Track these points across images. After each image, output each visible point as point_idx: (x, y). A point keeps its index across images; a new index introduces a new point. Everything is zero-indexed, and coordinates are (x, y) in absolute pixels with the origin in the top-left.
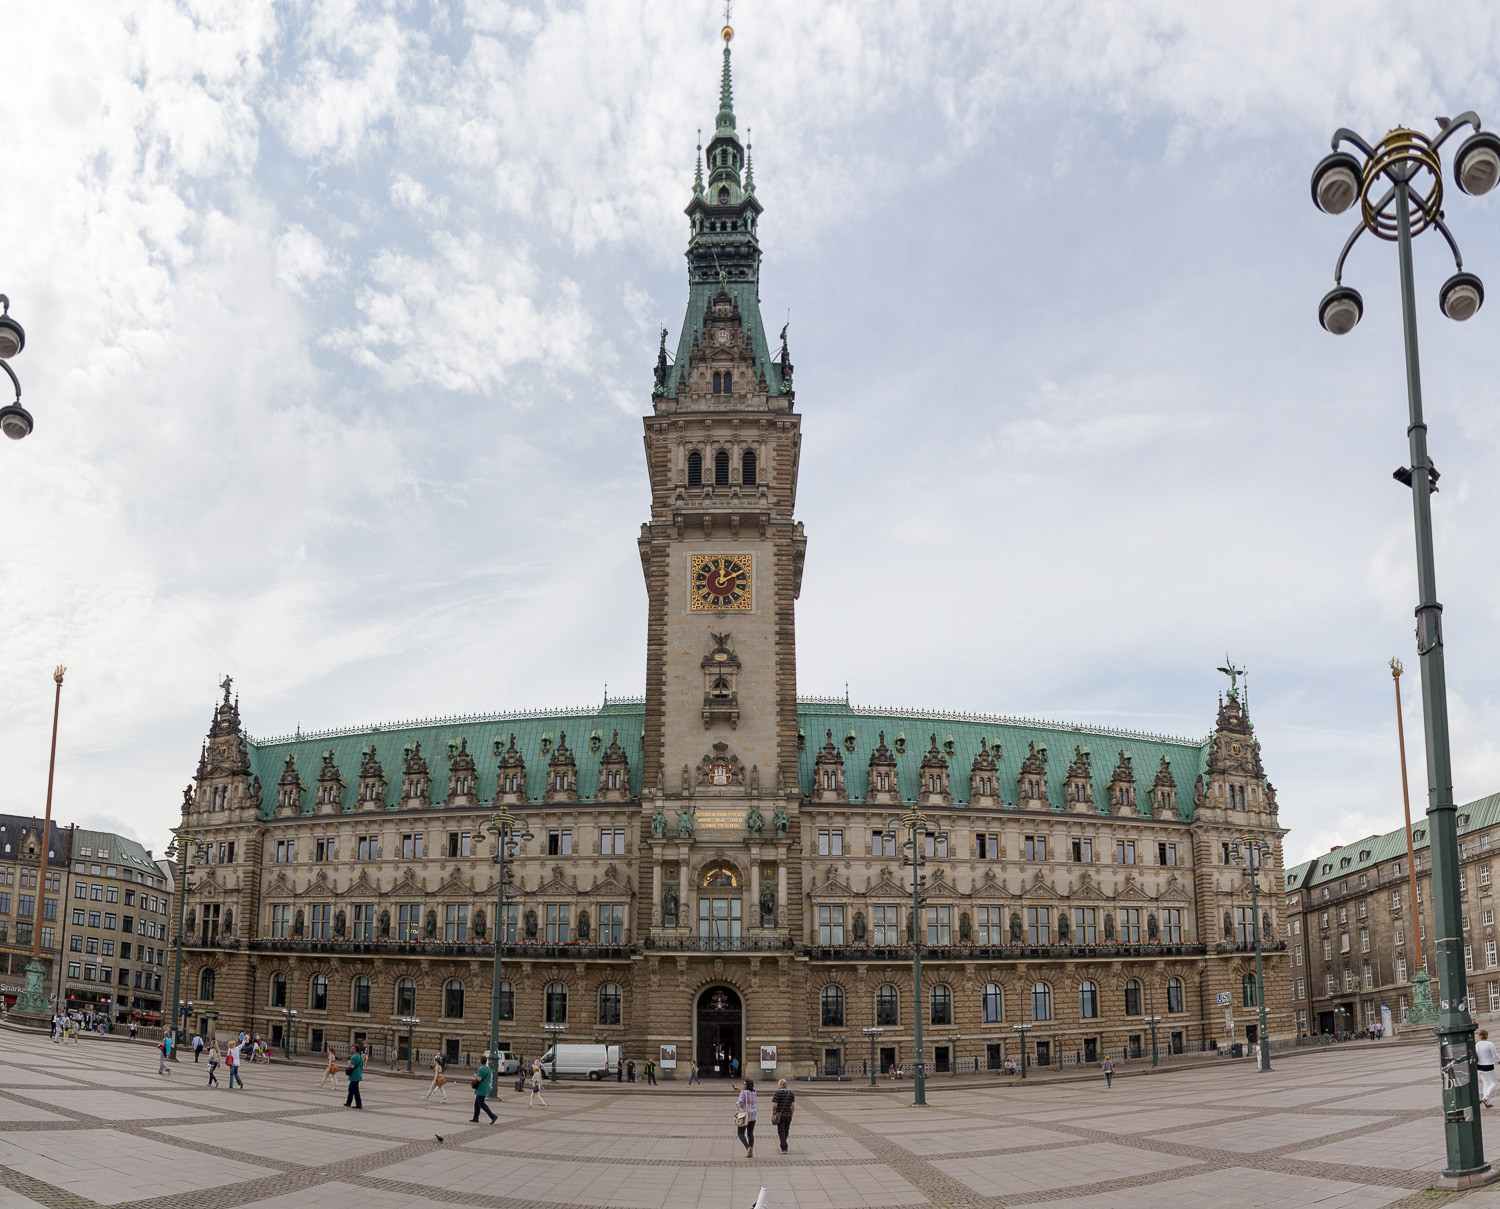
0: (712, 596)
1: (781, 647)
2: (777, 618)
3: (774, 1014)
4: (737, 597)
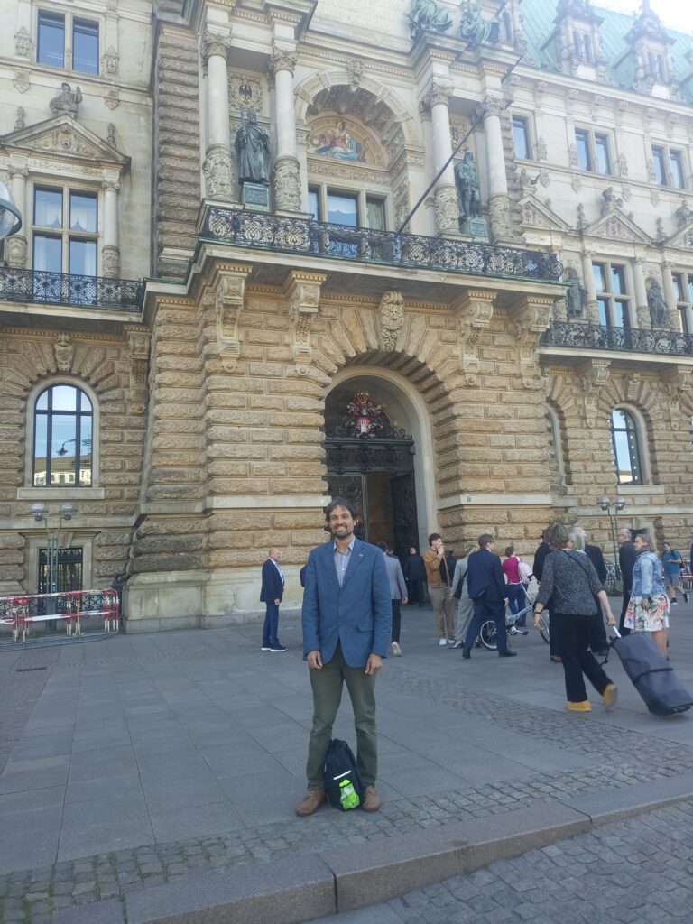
3: (511, 439)
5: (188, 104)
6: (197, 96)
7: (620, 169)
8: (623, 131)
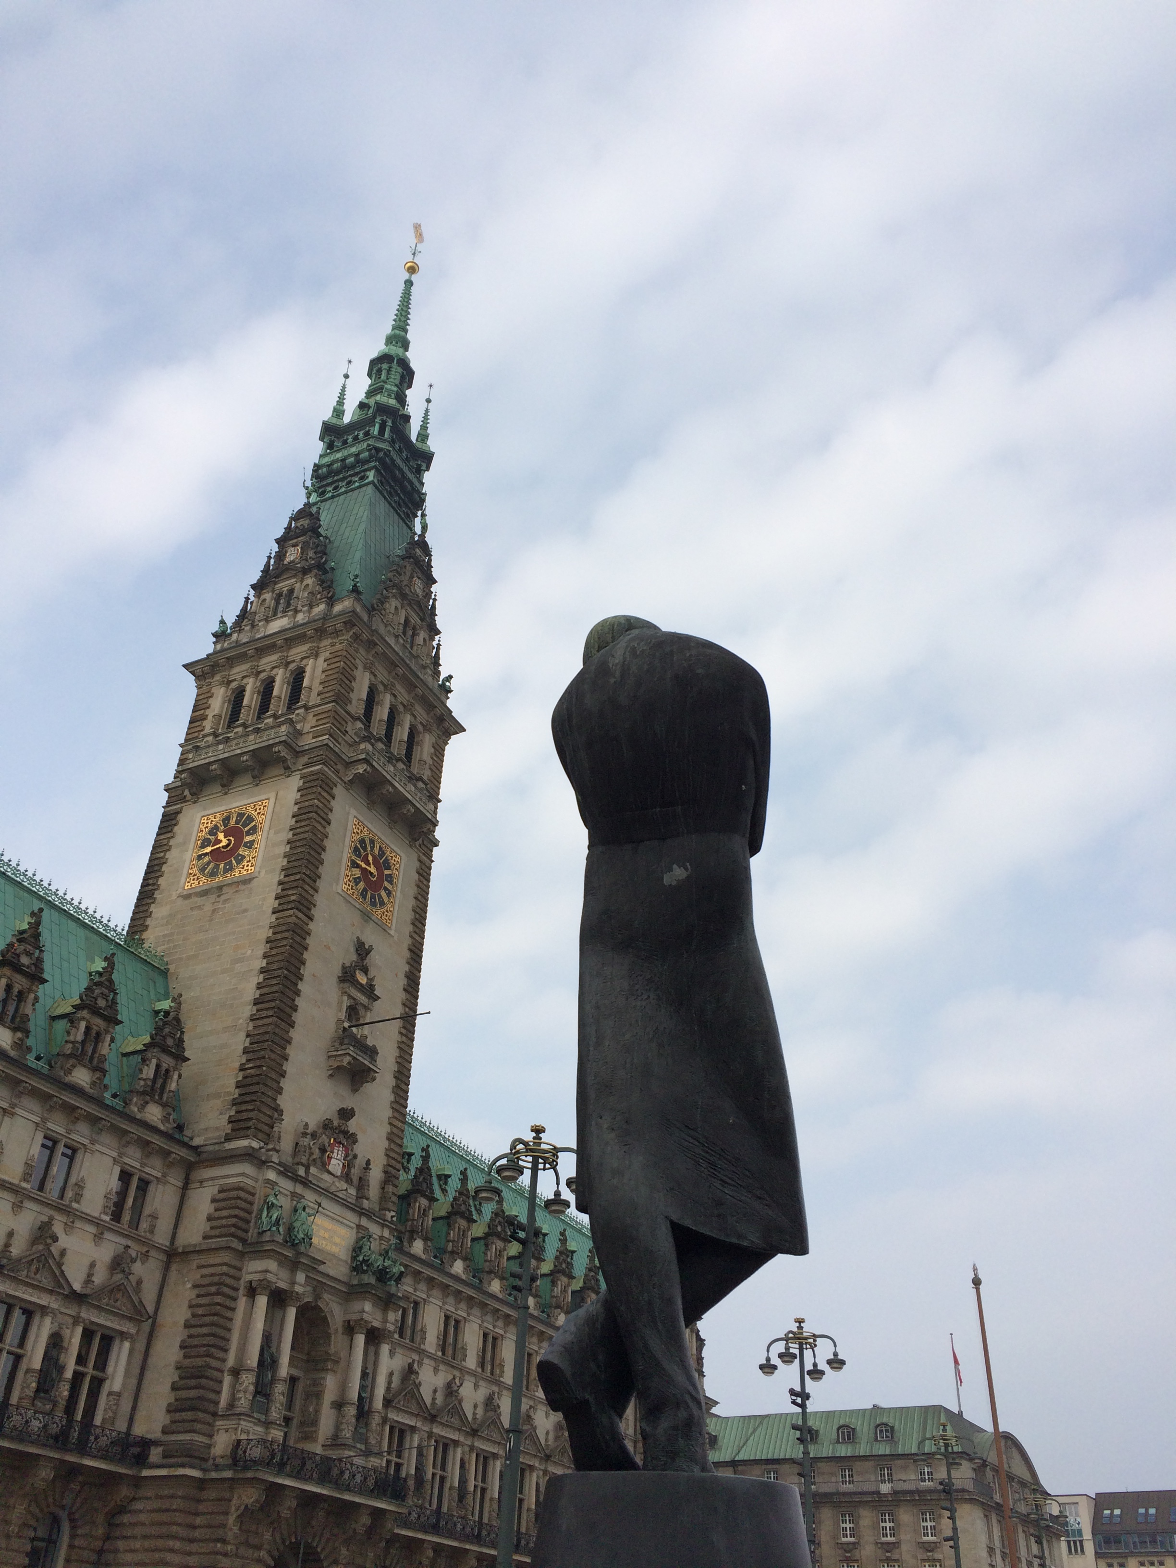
0: (362, 885)
1: (408, 996)
2: (408, 954)
4: (382, 903)
5: (229, 1314)
6: (235, 1308)
7: (421, 1338)
8: (430, 1302)
